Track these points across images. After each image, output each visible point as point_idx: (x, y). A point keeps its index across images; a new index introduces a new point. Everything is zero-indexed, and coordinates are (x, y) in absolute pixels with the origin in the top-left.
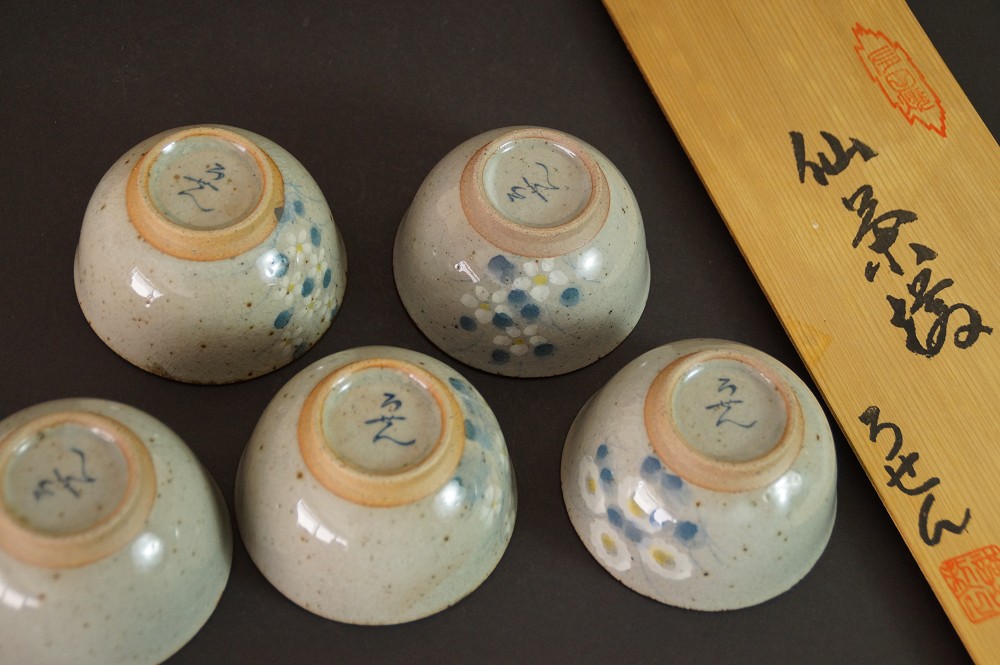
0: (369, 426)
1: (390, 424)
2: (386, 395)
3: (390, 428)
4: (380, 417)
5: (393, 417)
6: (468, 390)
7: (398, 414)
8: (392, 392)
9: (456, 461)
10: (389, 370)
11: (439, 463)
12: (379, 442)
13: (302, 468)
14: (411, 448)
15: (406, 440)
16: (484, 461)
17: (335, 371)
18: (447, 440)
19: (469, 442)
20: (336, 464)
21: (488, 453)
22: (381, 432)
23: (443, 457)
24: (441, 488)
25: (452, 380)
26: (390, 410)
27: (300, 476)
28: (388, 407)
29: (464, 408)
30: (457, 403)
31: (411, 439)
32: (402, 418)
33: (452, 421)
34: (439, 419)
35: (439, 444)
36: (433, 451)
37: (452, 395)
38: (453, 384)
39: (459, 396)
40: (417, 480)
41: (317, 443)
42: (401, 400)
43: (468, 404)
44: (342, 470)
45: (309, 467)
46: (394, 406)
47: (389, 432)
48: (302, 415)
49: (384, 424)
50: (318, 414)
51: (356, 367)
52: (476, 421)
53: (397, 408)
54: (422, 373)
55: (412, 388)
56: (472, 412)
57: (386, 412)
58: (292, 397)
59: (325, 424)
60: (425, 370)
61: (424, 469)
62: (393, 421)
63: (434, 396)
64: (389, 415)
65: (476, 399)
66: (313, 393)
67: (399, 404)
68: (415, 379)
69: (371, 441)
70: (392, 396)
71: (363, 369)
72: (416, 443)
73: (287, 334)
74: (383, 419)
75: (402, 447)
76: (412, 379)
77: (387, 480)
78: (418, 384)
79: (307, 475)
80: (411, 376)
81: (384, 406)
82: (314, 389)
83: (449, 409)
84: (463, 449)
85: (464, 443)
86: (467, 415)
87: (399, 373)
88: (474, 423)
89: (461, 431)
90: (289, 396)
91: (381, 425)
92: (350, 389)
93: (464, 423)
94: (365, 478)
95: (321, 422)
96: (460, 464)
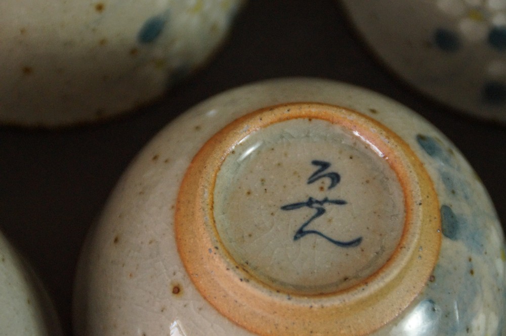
0: (286, 213)
1: (321, 212)
2: (315, 163)
3: (323, 217)
4: (305, 200)
5: (326, 200)
6: (445, 154)
7: (333, 194)
8: (326, 160)
9: (427, 272)
10: (322, 124)
11: (400, 278)
12: (303, 240)
13: (180, 277)
14: (353, 251)
15: (346, 239)
16: (472, 272)
17: (235, 123)
18: (413, 241)
19: (447, 243)
20: (235, 277)
21: (477, 259)
22: (306, 225)
23: (406, 268)
24: (403, 315)
25: (421, 139)
26: (322, 189)
27: (177, 290)
28: (318, 184)
29: (440, 187)
30: (429, 179)
31: (354, 237)
32: (340, 203)
33: (421, 208)
34: (400, 205)
35: (400, 246)
36: (390, 260)
37: (421, 165)
38: (423, 147)
39: (433, 166)
40: (363, 303)
41: (205, 240)
42: (340, 173)
43: (447, 179)
44: (244, 284)
45: (192, 278)
46: (327, 181)
47: (319, 224)
48: (181, 192)
49: (313, 212)
50: (207, 195)
51: (268, 117)
52: (460, 208)
53: (332, 186)
54: (374, 130)
55: (358, 152)
56: (453, 192)
57: (315, 192)
58: (166, 161)
59: (217, 210)
60: (378, 124)
61: (374, 287)
62: (326, 206)
63: (392, 167)
64: (319, 196)
65: (459, 169)
66: (200, 156)
67: (336, 178)
68: (363, 138)
69: (291, 239)
70: (325, 165)
71: (280, 120)
72: (363, 244)
73: (158, 51)
74: (310, 203)
75: (339, 249)
76: (357, 138)
77: (316, 304)
78: (367, 147)
79: (189, 290)
80: (357, 134)
81: (311, 181)
82: (202, 150)
83: (417, 191)
84: (438, 254)
85: (440, 245)
86: (444, 199)
87: (337, 129)
88: (455, 210)
89: (436, 223)
90: (162, 159)
91: (306, 213)
92: (258, 152)
93: (440, 211)
94: (281, 300)
95: (212, 208)
96: (432, 278)
